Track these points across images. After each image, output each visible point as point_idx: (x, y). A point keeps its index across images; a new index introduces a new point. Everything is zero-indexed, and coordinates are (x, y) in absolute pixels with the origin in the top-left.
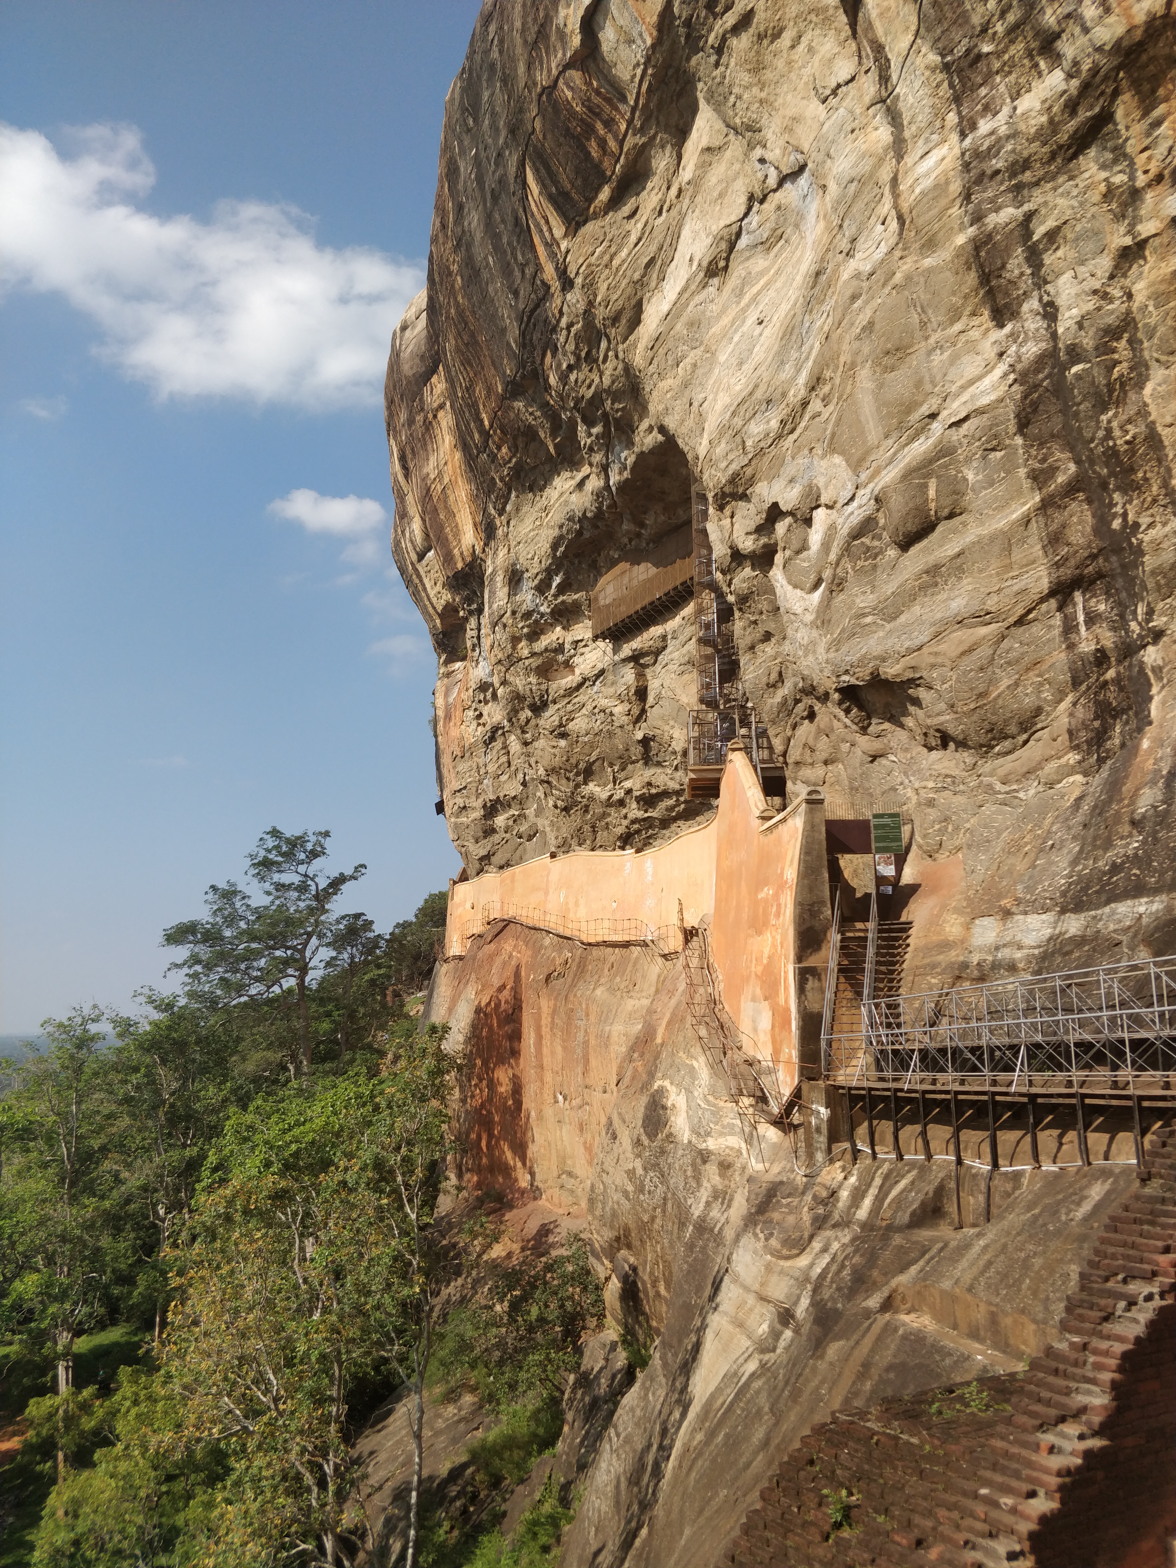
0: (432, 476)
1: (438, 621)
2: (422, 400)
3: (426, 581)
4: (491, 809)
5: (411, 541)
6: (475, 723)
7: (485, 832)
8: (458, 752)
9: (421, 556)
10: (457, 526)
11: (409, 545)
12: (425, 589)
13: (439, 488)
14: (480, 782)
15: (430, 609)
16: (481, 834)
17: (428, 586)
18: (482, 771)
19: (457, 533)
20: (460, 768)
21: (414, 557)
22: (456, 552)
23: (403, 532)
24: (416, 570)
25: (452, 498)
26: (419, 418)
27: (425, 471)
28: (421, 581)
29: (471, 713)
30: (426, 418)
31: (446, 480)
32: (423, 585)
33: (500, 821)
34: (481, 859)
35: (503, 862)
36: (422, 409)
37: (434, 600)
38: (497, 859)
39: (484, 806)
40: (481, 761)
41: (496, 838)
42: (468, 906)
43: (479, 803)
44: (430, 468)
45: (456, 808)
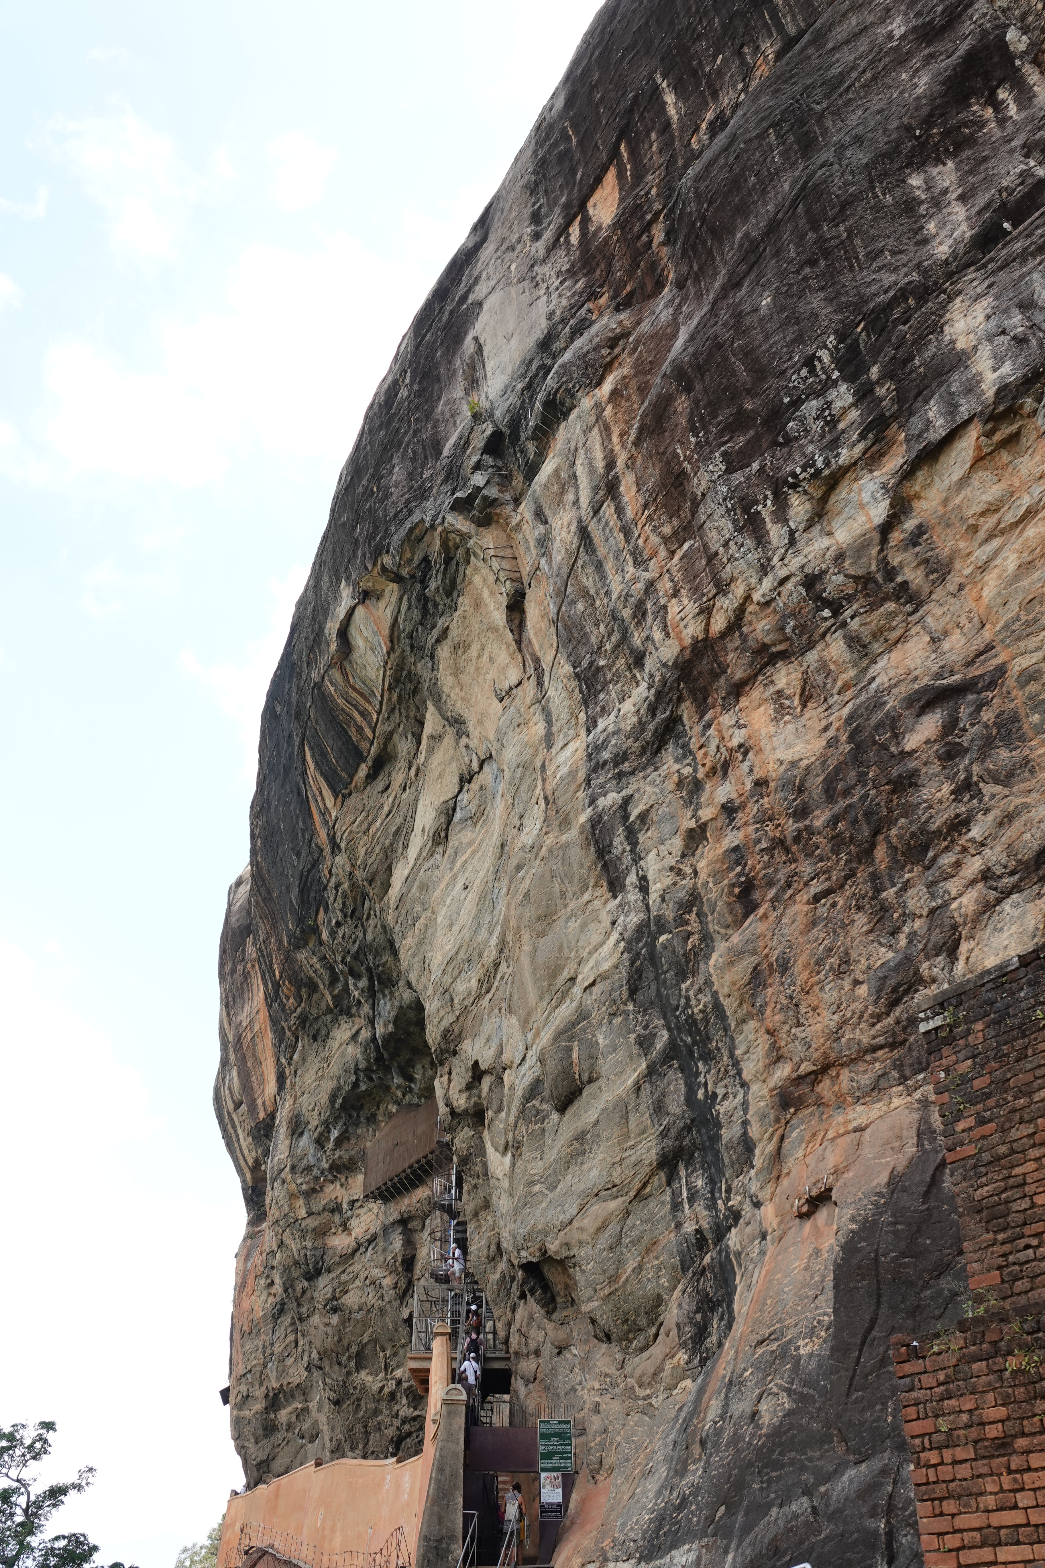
0: (244, 1024)
1: (248, 1175)
2: (244, 951)
3: (240, 1131)
4: (274, 1401)
5: (230, 1089)
6: (265, 1293)
7: (265, 1429)
8: (246, 1329)
9: (238, 1105)
10: (262, 1075)
11: (227, 1093)
12: (238, 1140)
13: (250, 1036)
14: (265, 1366)
15: (242, 1162)
16: (260, 1432)
17: (241, 1137)
18: (268, 1352)
19: (262, 1082)
20: (247, 1348)
21: (231, 1106)
22: (259, 1101)
23: (223, 1079)
24: (231, 1119)
25: (260, 1047)
26: (240, 967)
27: (239, 1019)
28: (236, 1131)
29: (263, 1282)
30: (245, 967)
31: (256, 1028)
32: (237, 1136)
33: (283, 1416)
34: (259, 1465)
35: (282, 1469)
36: (243, 959)
37: (246, 1152)
38: (278, 1464)
39: (267, 1396)
40: (268, 1339)
41: (277, 1438)
42: (238, 1527)
43: (259, 1393)
44: (243, 1017)
45: (240, 1397)
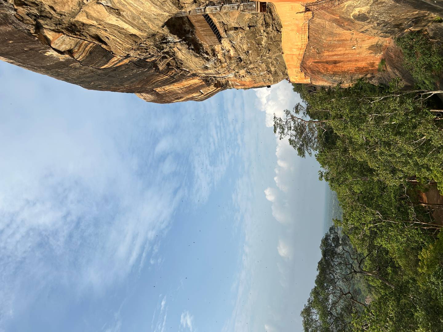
1: (219, 89)
2: (163, 94)
3: (208, 92)
4: (269, 72)
5: (198, 96)
6: (245, 78)
7: (276, 74)
8: (253, 82)
11: (200, 97)
13: (184, 89)
14: (262, 75)
15: (216, 91)
17: (210, 92)
18: (259, 75)
19: (196, 84)
20: (258, 81)
21: (203, 95)
22: (200, 84)
23: (196, 98)
24: (206, 95)
25: (187, 86)
30: (167, 93)
31: (182, 87)
33: (273, 69)
34: (283, 74)
35: (284, 68)
37: (213, 90)
40: (256, 75)
41: (278, 70)
42: (296, 77)
43: (268, 76)
44: (180, 91)
45: (269, 82)
